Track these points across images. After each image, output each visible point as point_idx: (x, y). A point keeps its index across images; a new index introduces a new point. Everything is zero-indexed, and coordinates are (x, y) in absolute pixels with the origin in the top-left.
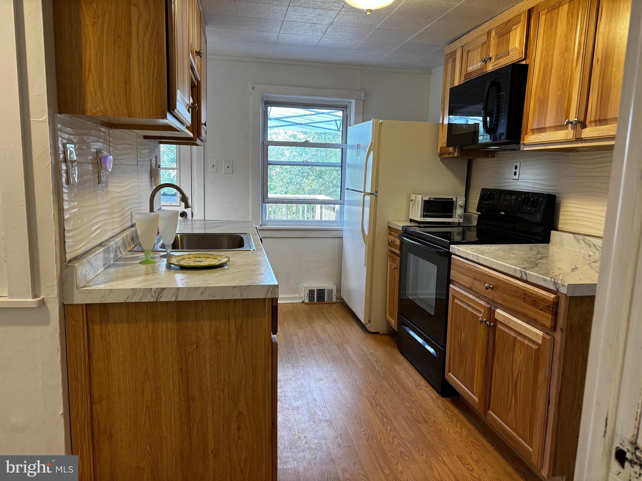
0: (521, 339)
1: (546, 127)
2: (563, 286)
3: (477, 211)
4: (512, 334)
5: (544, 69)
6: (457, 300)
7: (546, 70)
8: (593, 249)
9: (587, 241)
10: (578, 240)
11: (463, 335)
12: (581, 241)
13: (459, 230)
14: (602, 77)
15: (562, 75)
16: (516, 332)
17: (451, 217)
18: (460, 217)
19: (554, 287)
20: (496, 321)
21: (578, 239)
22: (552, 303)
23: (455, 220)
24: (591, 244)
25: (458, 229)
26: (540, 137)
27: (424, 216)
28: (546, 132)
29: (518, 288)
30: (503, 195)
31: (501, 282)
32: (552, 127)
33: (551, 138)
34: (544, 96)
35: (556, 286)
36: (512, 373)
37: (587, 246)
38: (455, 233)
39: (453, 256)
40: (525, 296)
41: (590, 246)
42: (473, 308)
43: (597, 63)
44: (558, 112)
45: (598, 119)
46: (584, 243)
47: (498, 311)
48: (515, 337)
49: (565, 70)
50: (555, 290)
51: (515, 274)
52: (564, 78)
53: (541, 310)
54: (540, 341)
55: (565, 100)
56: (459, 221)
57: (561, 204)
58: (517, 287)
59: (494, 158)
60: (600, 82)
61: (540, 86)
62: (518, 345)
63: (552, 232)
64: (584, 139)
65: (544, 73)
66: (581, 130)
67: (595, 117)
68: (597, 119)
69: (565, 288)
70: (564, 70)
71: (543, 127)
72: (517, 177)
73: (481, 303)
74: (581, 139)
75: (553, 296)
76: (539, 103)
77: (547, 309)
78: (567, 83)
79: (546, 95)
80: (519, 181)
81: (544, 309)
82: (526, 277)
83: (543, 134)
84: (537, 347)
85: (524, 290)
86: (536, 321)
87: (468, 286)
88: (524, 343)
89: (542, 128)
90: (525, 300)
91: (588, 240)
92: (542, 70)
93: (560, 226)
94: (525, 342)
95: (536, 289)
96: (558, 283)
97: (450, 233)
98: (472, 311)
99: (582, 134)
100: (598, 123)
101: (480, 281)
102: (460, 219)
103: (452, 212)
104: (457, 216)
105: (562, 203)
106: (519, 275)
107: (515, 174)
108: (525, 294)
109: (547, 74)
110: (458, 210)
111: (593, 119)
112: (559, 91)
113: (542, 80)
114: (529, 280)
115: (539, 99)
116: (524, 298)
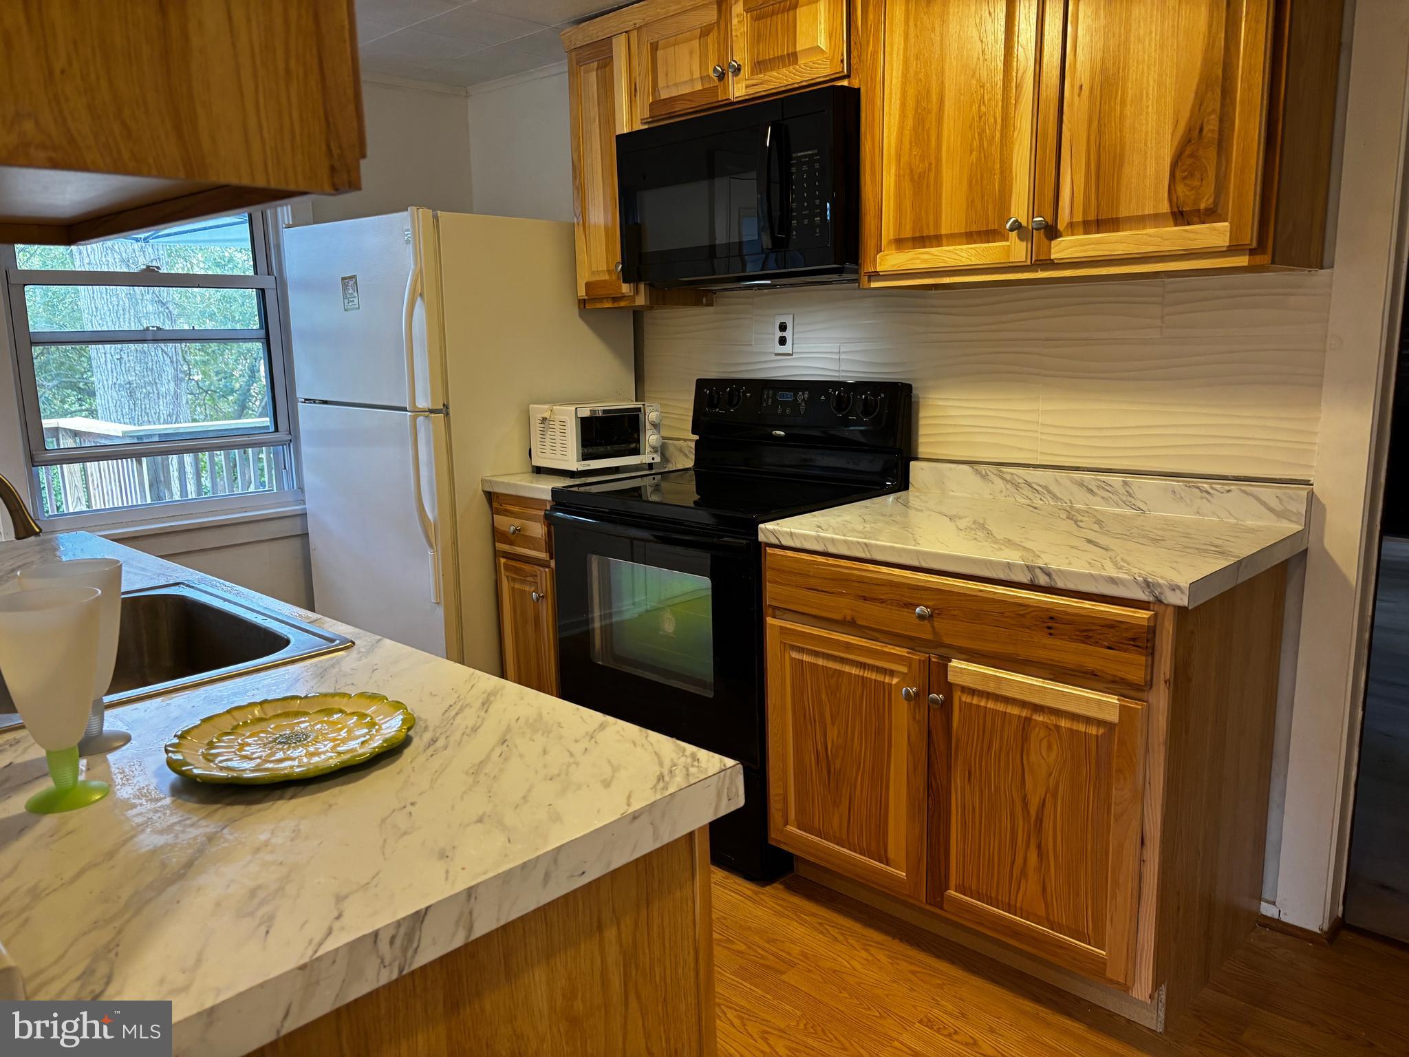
0: (1046, 720)
1: (940, 235)
2: (1174, 590)
3: (693, 433)
4: (1014, 711)
5: (918, 102)
6: (796, 651)
7: (924, 104)
8: (1026, 491)
9: (1008, 477)
10: (984, 477)
11: (833, 733)
12: (992, 476)
13: (656, 481)
14: (1095, 124)
15: (976, 119)
16: (1024, 704)
17: (636, 452)
18: (655, 449)
19: (1147, 593)
20: (949, 688)
21: (984, 473)
22: (1146, 630)
23: (645, 458)
24: (1021, 481)
25: (654, 479)
26: (926, 257)
27: (586, 457)
28: (940, 245)
29: (1023, 608)
30: (771, 392)
31: (962, 598)
32: (960, 234)
33: (961, 258)
34: (927, 165)
35: (1152, 592)
36: (1024, 798)
37: (1009, 486)
38: (649, 490)
39: (769, 550)
40: (1051, 622)
41: (1016, 486)
42: (863, 666)
43: (1079, 95)
44: (973, 201)
45: (1092, 217)
46: (1000, 480)
47: (955, 663)
48: (1026, 718)
49: (983, 108)
50: (1151, 599)
51: (1009, 575)
52: (982, 123)
53: (1109, 648)
54: (1113, 717)
55: (994, 175)
56: (653, 459)
57: (920, 403)
58: (1021, 605)
59: (712, 306)
60: (1092, 138)
61: (911, 142)
62: (1036, 735)
63: (912, 463)
64: (1056, 261)
65: (920, 111)
66: (1047, 242)
67: (1085, 212)
68: (1090, 219)
69: (1182, 592)
70: (979, 107)
71: (932, 234)
72: (787, 348)
73: (892, 651)
74: (1049, 262)
75: (1144, 614)
76: (912, 179)
77: (1130, 644)
78: (994, 137)
79: (933, 162)
80: (794, 356)
81: (1121, 645)
82: (1049, 581)
83: (934, 250)
84: (1101, 731)
85: (1047, 610)
86: (1095, 675)
87: (838, 617)
88: (1058, 727)
89: (929, 237)
90: (1051, 631)
91: (1012, 474)
92: (911, 104)
93: (923, 450)
94: (1063, 725)
95: (1087, 604)
96: (1159, 585)
97: (638, 489)
98: (861, 674)
99: (1052, 251)
100: (1094, 228)
101: (881, 603)
102: (655, 456)
103: (638, 441)
104: (648, 449)
105: (921, 400)
106: (1024, 578)
107: (783, 341)
108: (1052, 618)
109: (929, 112)
110: (648, 433)
111: (1078, 217)
112: (971, 154)
113: (915, 128)
114: (1060, 584)
115: (911, 170)
116: (1049, 628)
